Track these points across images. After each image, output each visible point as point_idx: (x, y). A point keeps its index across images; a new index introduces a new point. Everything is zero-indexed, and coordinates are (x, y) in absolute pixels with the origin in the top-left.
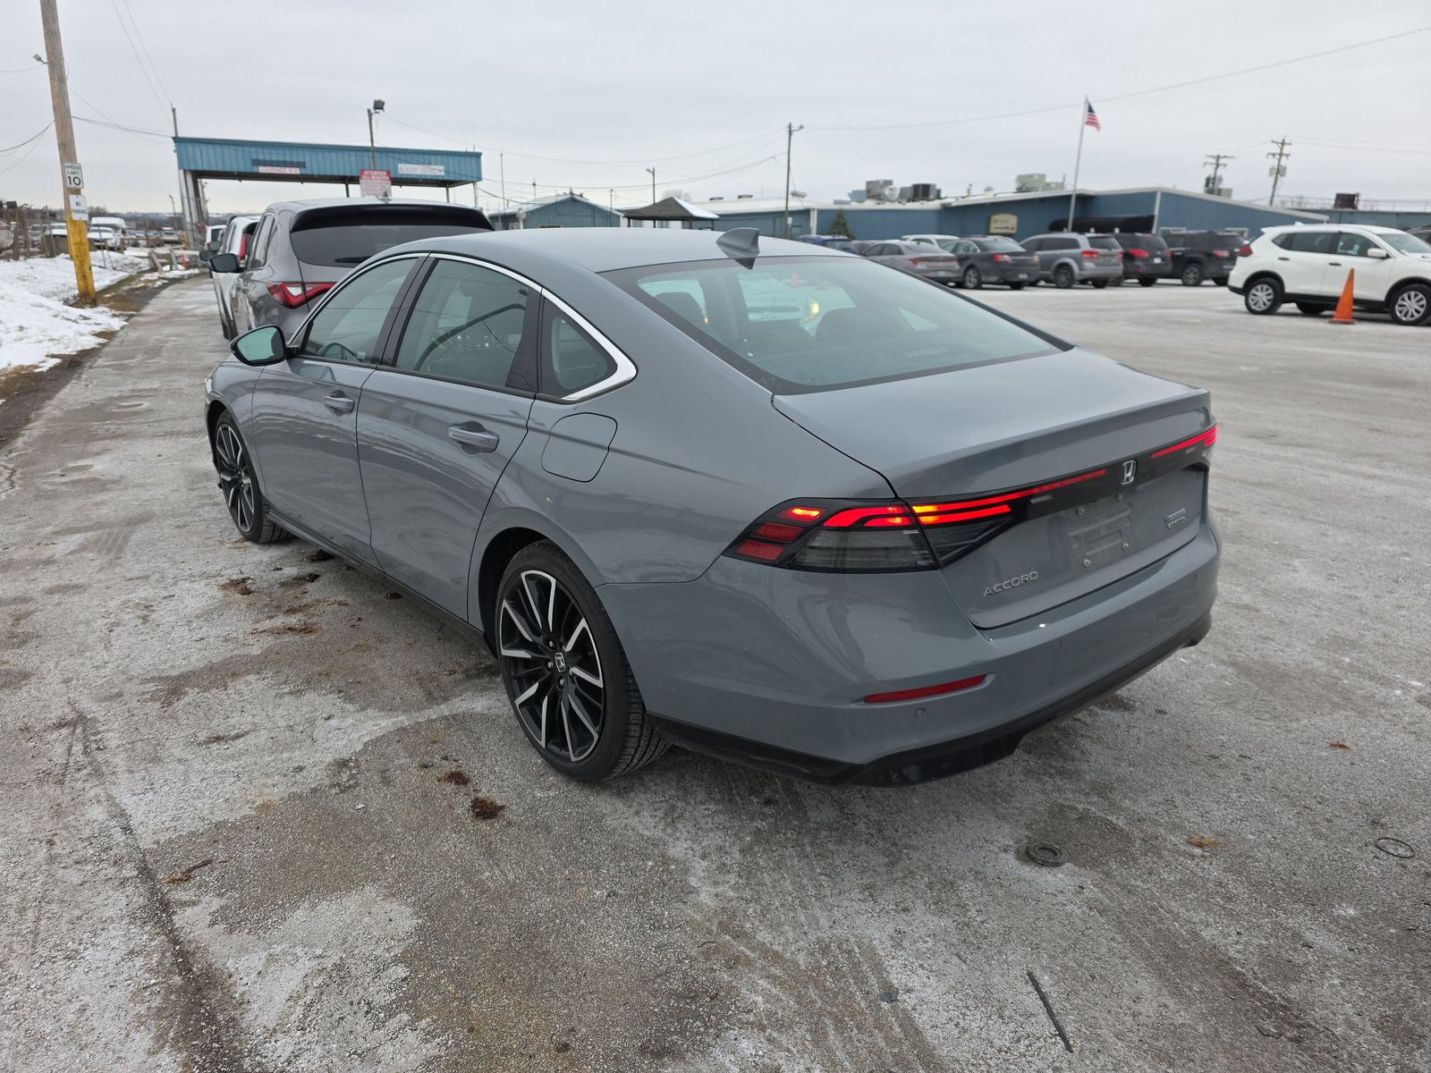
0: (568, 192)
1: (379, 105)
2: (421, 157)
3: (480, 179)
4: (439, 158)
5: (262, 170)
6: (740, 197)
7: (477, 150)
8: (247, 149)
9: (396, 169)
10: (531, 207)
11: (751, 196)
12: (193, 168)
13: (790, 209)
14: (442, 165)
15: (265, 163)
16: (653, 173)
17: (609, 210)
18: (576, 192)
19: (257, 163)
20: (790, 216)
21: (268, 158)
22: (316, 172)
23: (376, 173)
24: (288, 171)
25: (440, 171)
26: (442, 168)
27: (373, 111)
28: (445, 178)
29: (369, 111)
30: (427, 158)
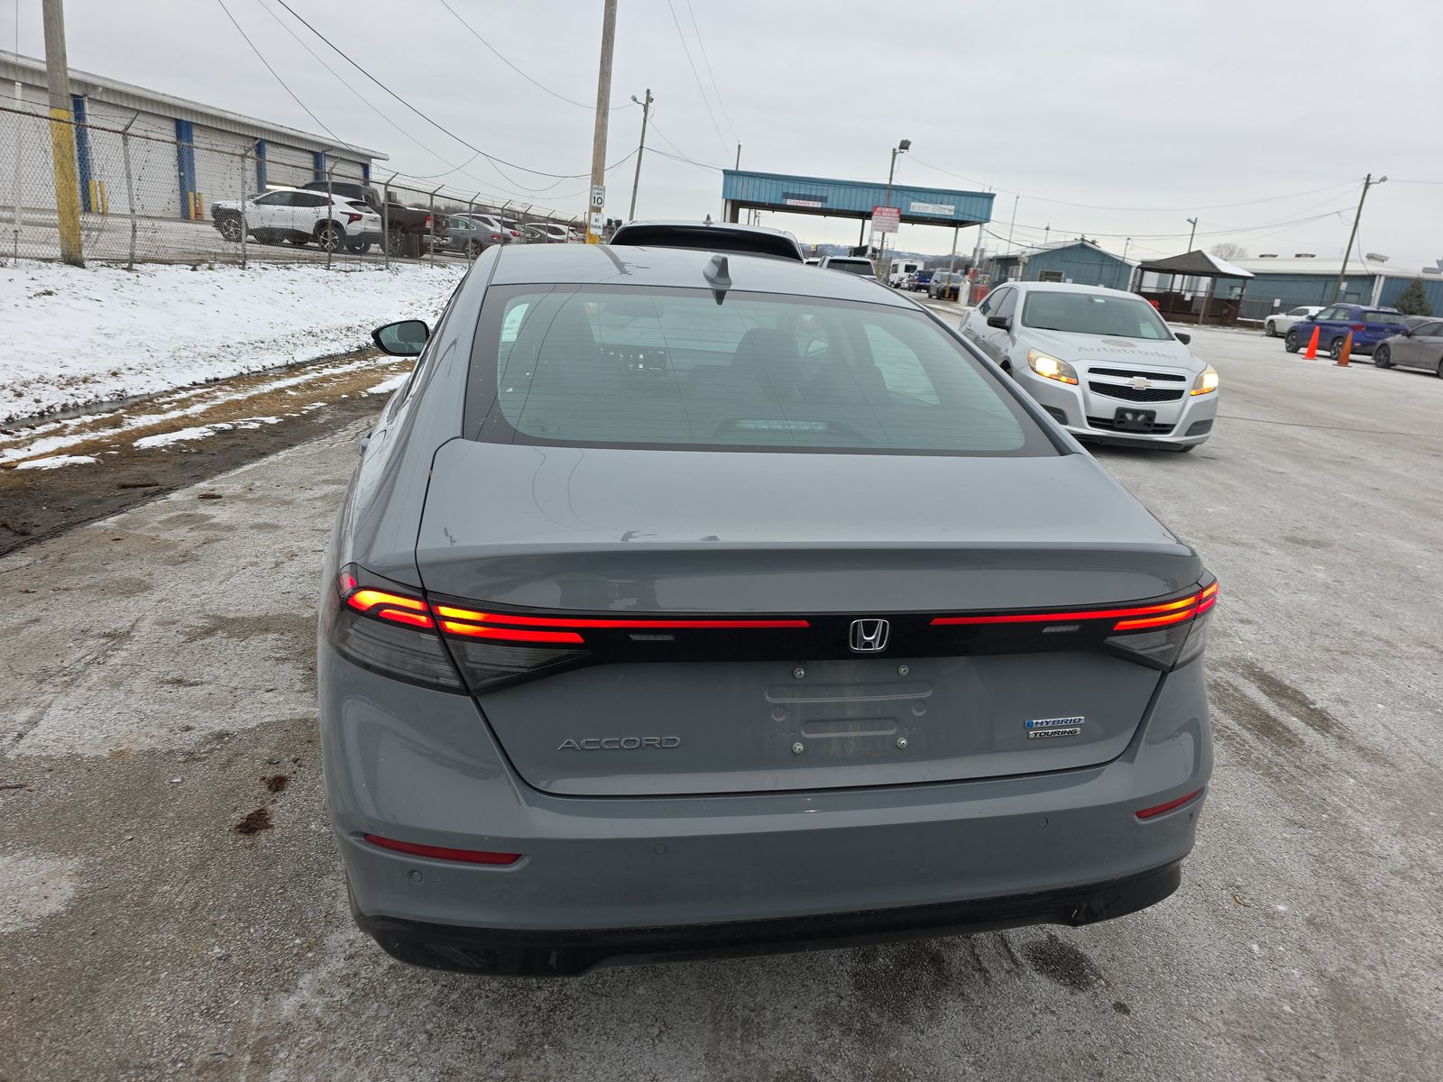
0: (1079, 237)
1: (905, 145)
2: (934, 196)
3: (988, 220)
4: (952, 198)
5: (790, 202)
6: (1298, 256)
7: (992, 192)
8: (780, 183)
9: (908, 206)
10: (1036, 251)
11: (1313, 256)
12: (733, 198)
13: (1346, 273)
14: (953, 204)
15: (793, 197)
16: (1194, 224)
17: (1121, 259)
18: (1088, 238)
19: (787, 196)
20: (1345, 281)
21: (796, 192)
22: (835, 207)
23: (887, 210)
24: (811, 204)
25: (950, 210)
26: (953, 207)
27: (898, 150)
28: (954, 218)
29: (894, 150)
30: (940, 197)
